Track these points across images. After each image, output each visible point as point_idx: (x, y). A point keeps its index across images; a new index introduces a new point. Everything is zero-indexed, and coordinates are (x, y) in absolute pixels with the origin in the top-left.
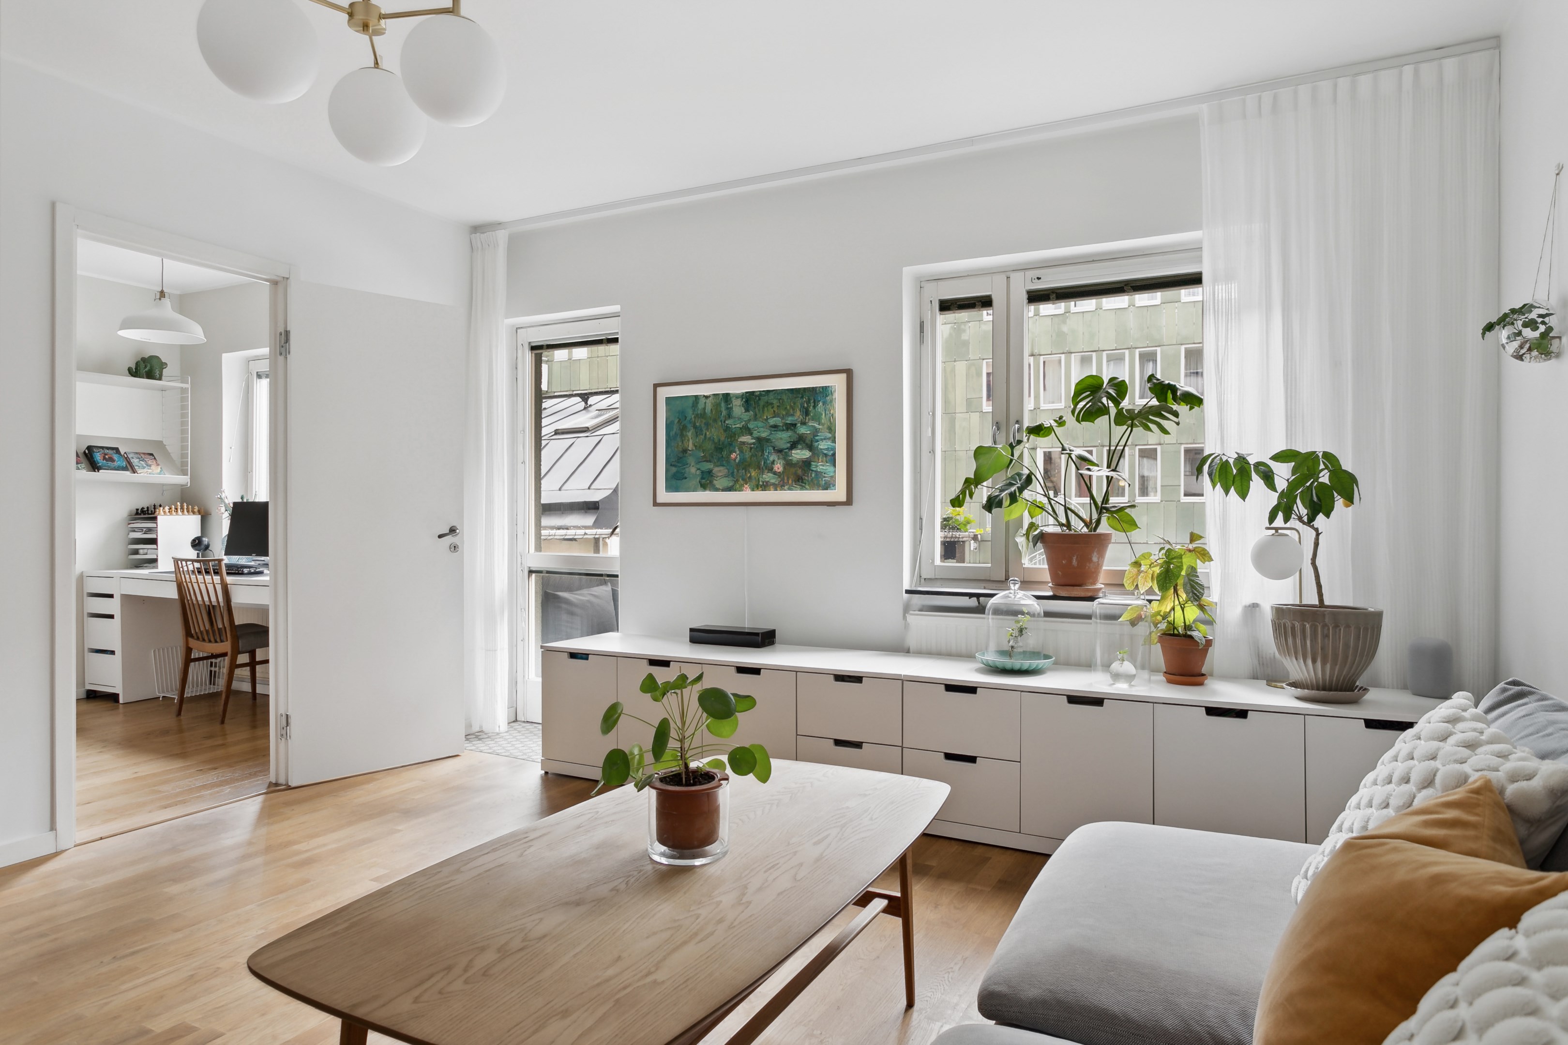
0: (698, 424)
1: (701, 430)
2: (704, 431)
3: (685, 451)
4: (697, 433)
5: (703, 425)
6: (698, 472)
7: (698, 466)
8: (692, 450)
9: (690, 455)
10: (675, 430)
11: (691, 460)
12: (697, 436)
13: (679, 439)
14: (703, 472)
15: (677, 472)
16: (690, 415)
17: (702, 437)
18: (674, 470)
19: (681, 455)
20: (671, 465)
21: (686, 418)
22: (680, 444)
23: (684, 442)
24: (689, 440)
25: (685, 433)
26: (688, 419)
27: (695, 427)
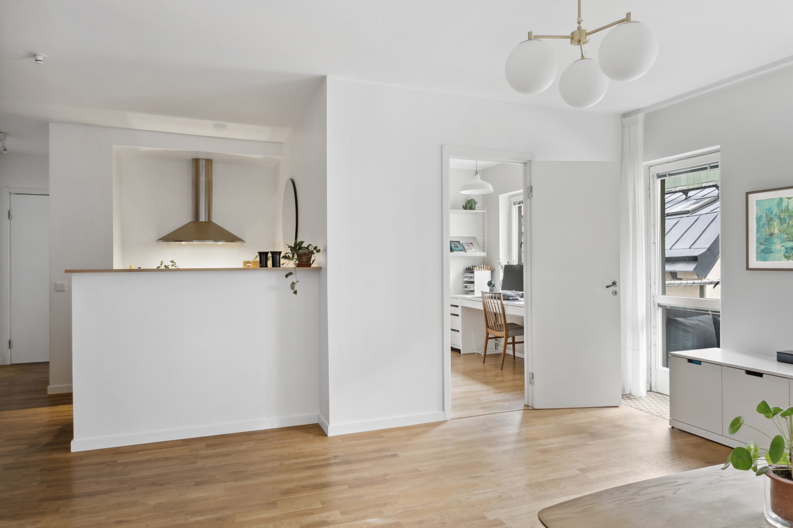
0: (782, 217)
1: (785, 220)
2: (787, 221)
3: (772, 235)
4: (781, 222)
5: (786, 217)
6: (783, 248)
7: (783, 245)
8: (778, 234)
9: (775, 237)
10: (763, 221)
11: (776, 240)
12: (781, 224)
13: (766, 227)
14: (786, 248)
15: (766, 248)
16: (776, 210)
17: (786, 225)
18: (763, 247)
19: (768, 237)
20: (760, 244)
21: (772, 213)
22: (768, 230)
23: (771, 229)
24: (774, 227)
25: (771, 223)
26: (774, 213)
27: (780, 218)
